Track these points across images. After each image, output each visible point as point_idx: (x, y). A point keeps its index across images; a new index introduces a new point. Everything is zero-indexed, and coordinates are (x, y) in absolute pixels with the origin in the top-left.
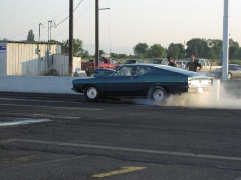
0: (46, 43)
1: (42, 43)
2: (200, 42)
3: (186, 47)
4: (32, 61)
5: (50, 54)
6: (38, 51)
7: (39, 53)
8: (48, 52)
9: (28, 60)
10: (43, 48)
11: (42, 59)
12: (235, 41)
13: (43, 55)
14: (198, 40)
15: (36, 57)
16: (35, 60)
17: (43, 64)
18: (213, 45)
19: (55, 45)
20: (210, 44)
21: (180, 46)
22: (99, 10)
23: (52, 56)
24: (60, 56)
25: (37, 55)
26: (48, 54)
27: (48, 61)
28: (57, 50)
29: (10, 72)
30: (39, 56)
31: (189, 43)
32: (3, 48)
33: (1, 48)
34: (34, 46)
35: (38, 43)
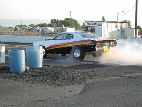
0: (121, 22)
1: (119, 22)
5: (123, 28)
6: (117, 26)
7: (117, 27)
8: (121, 27)
9: (112, 31)
10: (119, 25)
11: (119, 30)
13: (119, 28)
15: (116, 29)
16: (115, 31)
17: (119, 33)
19: (125, 23)
24: (128, 29)
25: (116, 28)
27: (122, 31)
28: (126, 26)
30: (117, 29)
32: (100, 25)
33: (99, 25)
34: (115, 24)
35: (117, 22)
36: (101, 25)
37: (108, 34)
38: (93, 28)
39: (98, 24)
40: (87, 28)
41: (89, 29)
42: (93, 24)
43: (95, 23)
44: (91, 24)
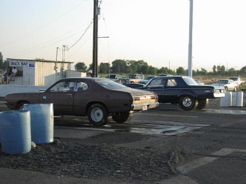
0: (61, 62)
1: (59, 62)
2: (122, 62)
3: (111, 66)
4: (52, 75)
5: (64, 70)
6: (56, 68)
8: (62, 69)
10: (59, 65)
11: (58, 74)
12: (145, 62)
13: (59, 71)
14: (120, 60)
15: (54, 72)
16: (53, 75)
17: (59, 77)
18: (130, 64)
19: (67, 64)
20: (128, 64)
21: (108, 64)
22: (98, 39)
23: (65, 72)
26: (62, 71)
27: (62, 75)
29: (37, 83)
30: (56, 72)
31: (113, 63)
32: (32, 66)
33: (30, 66)
34: (53, 64)
35: (56, 62)
36: (34, 66)
37: (44, 78)
38: (20, 70)
39: (28, 65)
40: (11, 70)
41: (15, 71)
42: (20, 64)
43: (24, 62)
44: (17, 64)
